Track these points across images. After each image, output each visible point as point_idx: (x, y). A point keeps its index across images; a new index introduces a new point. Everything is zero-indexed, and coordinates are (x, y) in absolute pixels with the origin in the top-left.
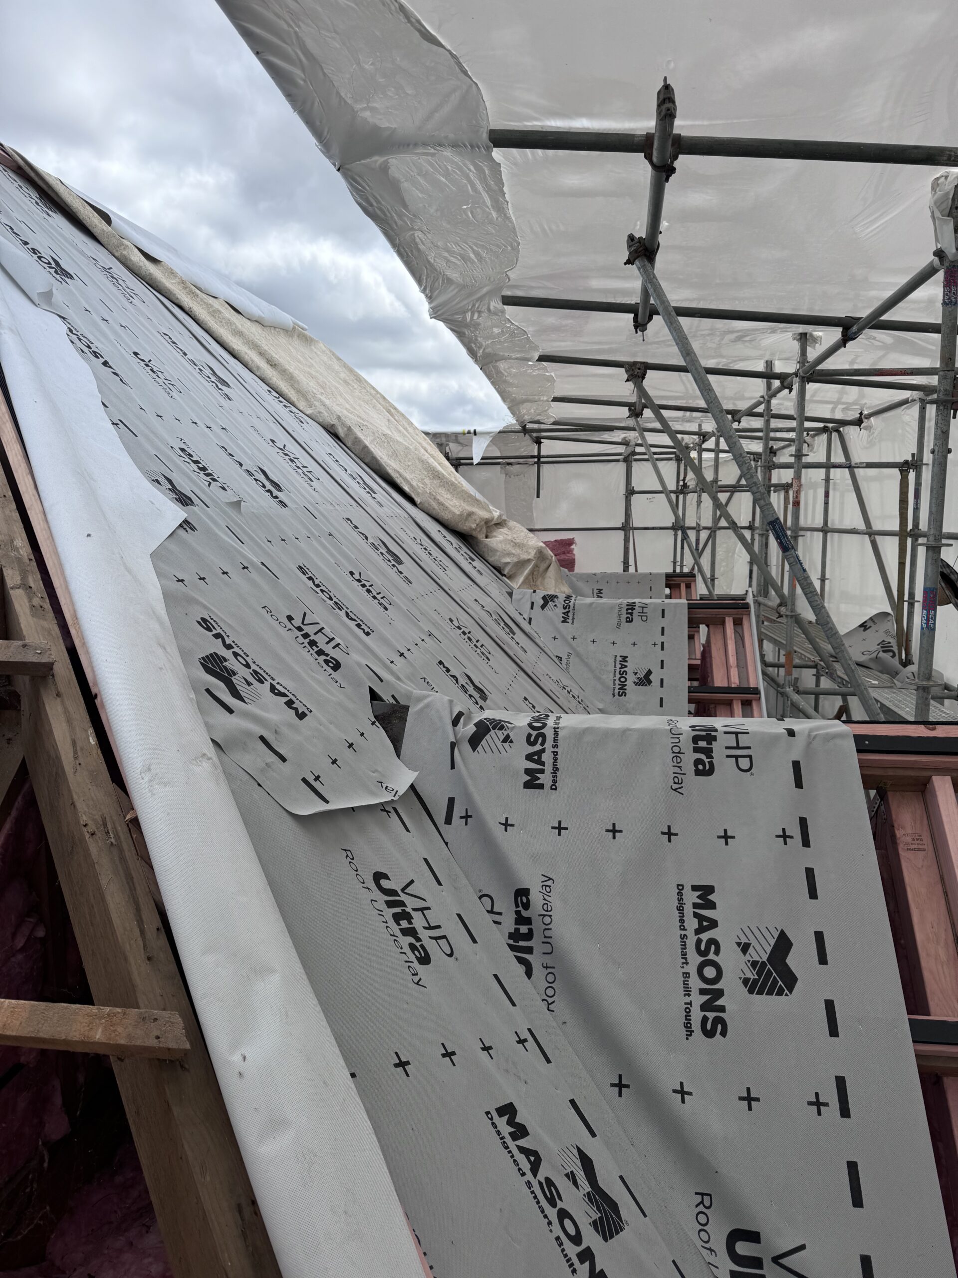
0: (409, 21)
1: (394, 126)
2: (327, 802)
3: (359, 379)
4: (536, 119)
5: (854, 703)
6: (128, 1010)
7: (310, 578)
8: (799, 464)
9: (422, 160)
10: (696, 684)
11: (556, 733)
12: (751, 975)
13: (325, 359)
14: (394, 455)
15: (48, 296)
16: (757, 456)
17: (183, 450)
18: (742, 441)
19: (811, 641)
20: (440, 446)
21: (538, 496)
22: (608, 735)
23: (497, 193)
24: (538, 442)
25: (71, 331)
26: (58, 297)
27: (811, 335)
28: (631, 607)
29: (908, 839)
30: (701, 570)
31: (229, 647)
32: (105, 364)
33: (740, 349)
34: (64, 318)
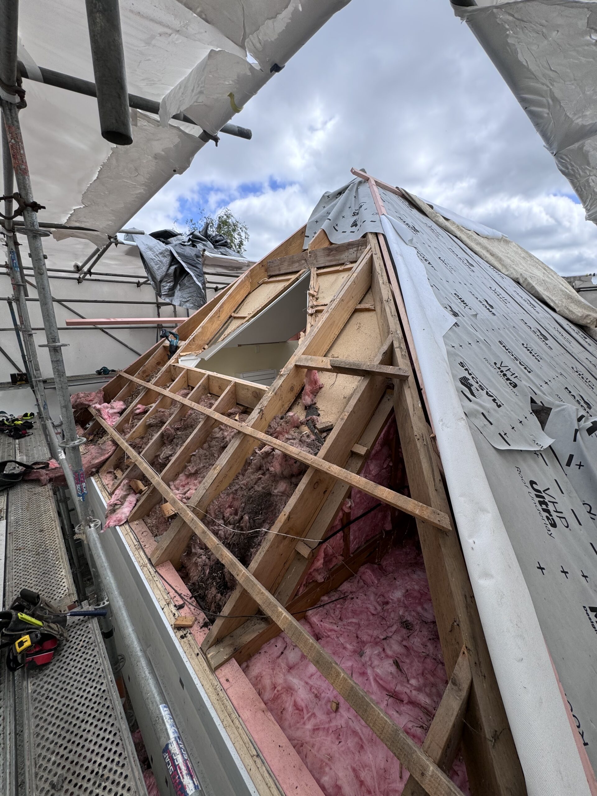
2: (509, 445)
3: (531, 256)
6: (427, 506)
7: (504, 346)
13: (515, 249)
14: (547, 289)
15: (411, 241)
17: (455, 294)
20: (570, 283)
25: (418, 253)
26: (415, 240)
31: (470, 374)
32: (429, 263)
34: (416, 248)
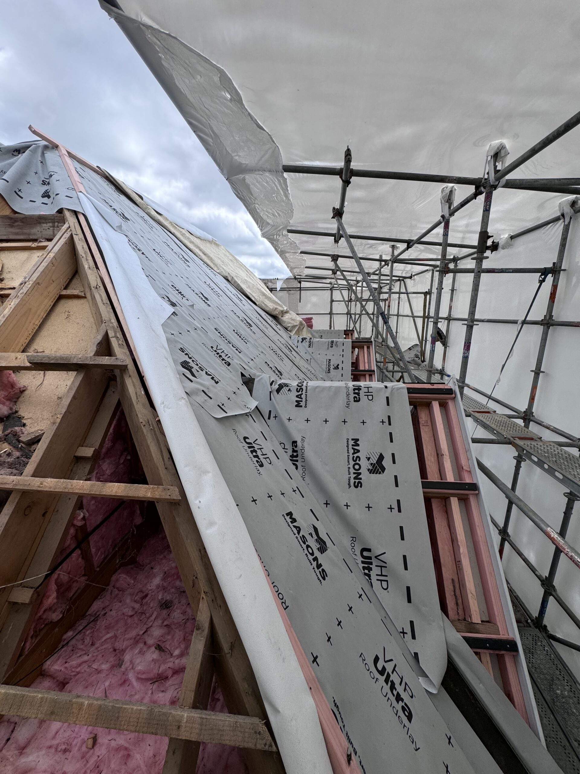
0: (252, 120)
1: (247, 163)
2: (227, 413)
3: (236, 259)
4: (300, 161)
5: (406, 375)
6: (159, 486)
7: (219, 332)
8: (390, 292)
9: (258, 177)
10: (354, 368)
11: (307, 388)
12: (371, 468)
13: (224, 252)
14: (249, 287)
15: (120, 227)
16: (376, 289)
17: (172, 286)
18: (372, 284)
19: (392, 354)
20: (265, 284)
21: (300, 302)
22: (324, 389)
23: (285, 190)
24: (300, 282)
25: (129, 241)
26: (124, 227)
27: (396, 246)
28: (332, 342)
29: (423, 422)
30: (356, 329)
31: (190, 358)
32: (143, 253)
33: (371, 251)
34: (127, 236)
